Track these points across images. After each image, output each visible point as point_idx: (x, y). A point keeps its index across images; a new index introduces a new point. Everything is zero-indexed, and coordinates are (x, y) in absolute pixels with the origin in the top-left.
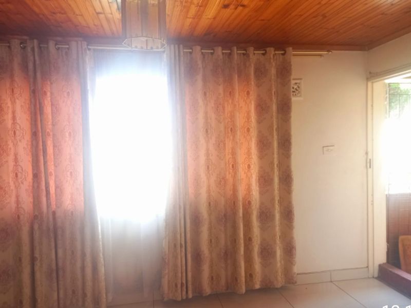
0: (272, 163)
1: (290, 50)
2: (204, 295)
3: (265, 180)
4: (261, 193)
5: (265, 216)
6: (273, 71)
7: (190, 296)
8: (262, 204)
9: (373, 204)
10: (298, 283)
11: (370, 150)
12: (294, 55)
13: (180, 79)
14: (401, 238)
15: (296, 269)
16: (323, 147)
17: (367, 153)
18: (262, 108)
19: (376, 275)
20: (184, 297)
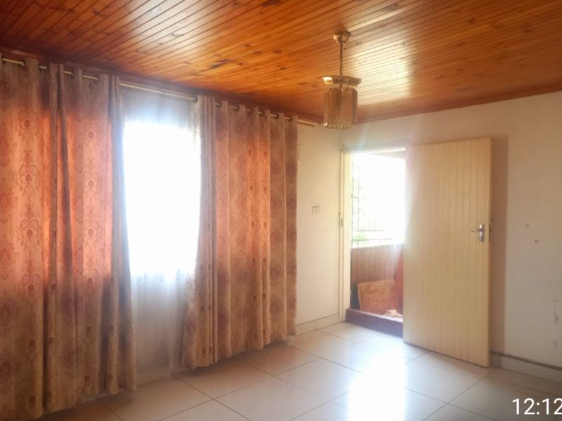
0: (282, 221)
1: (295, 117)
2: (228, 357)
3: (276, 237)
4: (273, 250)
5: (276, 272)
6: (283, 135)
7: (216, 360)
8: (273, 260)
9: (343, 258)
10: (297, 334)
11: (342, 212)
12: (300, 123)
13: (212, 133)
14: (359, 285)
15: (297, 321)
16: (313, 208)
17: (340, 214)
18: (275, 168)
19: (344, 319)
20: (212, 362)
